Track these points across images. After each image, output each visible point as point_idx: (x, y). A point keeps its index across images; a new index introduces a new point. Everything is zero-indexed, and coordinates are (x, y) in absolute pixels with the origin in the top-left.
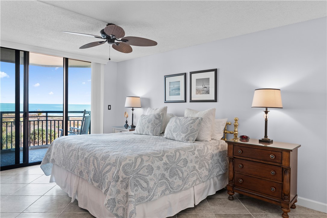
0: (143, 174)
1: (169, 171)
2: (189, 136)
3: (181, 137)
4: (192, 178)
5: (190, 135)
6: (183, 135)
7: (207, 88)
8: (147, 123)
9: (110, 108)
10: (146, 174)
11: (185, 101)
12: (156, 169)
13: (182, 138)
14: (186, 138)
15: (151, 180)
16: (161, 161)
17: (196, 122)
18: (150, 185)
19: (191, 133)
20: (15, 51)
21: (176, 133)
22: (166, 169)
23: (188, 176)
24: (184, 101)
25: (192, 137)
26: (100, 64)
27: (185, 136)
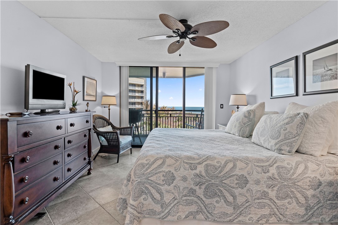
0: (156, 181)
1: (203, 187)
2: (281, 143)
3: (270, 144)
4: (260, 210)
5: (284, 142)
6: (273, 142)
7: (333, 70)
8: (236, 121)
9: (222, 107)
10: (160, 183)
11: (297, 95)
12: (180, 180)
13: (272, 146)
14: (276, 147)
15: (168, 192)
16: (192, 170)
17: (294, 122)
18: (164, 198)
19: (286, 139)
20: (150, 68)
21: (264, 138)
22: (199, 184)
23: (247, 204)
24: (295, 95)
25: (288, 147)
26: (212, 68)
27: (276, 144)
